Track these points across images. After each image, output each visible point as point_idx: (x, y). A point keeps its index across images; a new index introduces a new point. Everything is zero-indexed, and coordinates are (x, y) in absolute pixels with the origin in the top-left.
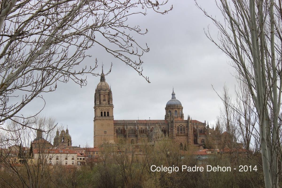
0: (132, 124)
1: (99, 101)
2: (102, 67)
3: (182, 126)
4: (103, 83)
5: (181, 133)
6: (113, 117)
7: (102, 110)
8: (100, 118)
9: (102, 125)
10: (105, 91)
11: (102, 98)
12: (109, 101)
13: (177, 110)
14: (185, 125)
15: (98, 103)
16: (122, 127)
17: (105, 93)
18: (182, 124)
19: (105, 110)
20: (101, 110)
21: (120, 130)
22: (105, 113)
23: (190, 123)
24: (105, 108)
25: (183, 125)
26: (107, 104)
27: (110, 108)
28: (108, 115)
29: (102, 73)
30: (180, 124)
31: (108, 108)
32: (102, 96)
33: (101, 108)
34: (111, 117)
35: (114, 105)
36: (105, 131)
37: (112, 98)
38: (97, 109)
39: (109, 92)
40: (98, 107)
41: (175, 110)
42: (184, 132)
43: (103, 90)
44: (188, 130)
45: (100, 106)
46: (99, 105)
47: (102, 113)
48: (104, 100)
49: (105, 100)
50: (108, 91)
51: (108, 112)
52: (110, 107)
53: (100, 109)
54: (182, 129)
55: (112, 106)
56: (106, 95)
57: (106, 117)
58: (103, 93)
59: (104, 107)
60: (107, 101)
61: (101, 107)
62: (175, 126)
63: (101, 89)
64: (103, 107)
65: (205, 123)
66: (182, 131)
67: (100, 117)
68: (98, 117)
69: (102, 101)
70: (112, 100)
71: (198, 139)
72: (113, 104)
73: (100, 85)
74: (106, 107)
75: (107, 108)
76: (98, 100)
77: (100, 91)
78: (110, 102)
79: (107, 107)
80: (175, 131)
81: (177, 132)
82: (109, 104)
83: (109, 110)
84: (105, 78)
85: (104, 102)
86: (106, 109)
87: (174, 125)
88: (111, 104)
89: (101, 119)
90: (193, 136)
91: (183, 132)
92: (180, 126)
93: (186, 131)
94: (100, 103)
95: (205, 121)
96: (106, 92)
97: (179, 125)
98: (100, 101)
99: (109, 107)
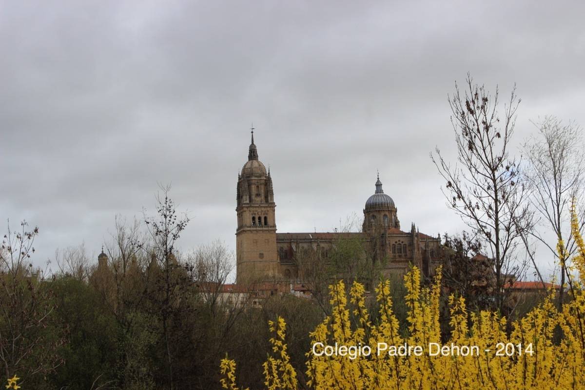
0: (304, 240)
1: (248, 197)
2: (252, 132)
3: (400, 243)
4: (255, 164)
5: (400, 256)
6: (275, 226)
7: (255, 214)
8: (252, 229)
9: (255, 241)
10: (259, 178)
11: (253, 191)
12: (266, 197)
13: (387, 213)
14: (406, 241)
15: (246, 200)
16: (288, 246)
17: (259, 181)
18: (402, 239)
19: (260, 213)
20: (252, 214)
21: (282, 251)
22: (260, 218)
23: (416, 238)
24: (259, 210)
25: (402, 242)
26: (264, 202)
27: (268, 209)
28: (266, 223)
29: (251, 144)
30: (397, 239)
31: (266, 209)
32: (254, 188)
33: (251, 209)
34: (271, 227)
35: (276, 204)
36: (262, 252)
37: (272, 191)
38: (245, 211)
39: (266, 180)
40: (247, 207)
41: (383, 214)
42: (406, 255)
43: (256, 176)
44: (412, 251)
45: (251, 206)
46: (248, 204)
47: (254, 218)
48: (258, 195)
49: (260, 195)
50: (265, 178)
51: (265, 218)
52: (270, 207)
53: (250, 211)
54: (400, 249)
55: (272, 206)
56: (261, 184)
57: (262, 227)
58: (256, 181)
59: (258, 207)
60: (263, 197)
61: (253, 207)
62: (389, 243)
63: (252, 174)
64: (256, 207)
65: (439, 238)
66: (401, 253)
67: (250, 227)
68: (248, 227)
69: (253, 197)
70: (272, 194)
71: (429, 268)
72: (275, 201)
73: (249, 166)
74: (261, 207)
75: (263, 209)
76: (246, 195)
77: (249, 177)
78: (269, 198)
79: (264, 207)
80: (389, 253)
81: (392, 254)
82: (267, 201)
83: (267, 214)
84: (258, 153)
85: (258, 199)
86: (262, 211)
87: (387, 242)
88: (270, 201)
89: (254, 230)
90: (422, 262)
91: (403, 254)
92: (398, 242)
93: (408, 253)
94: (251, 201)
95: (439, 235)
96: (261, 180)
97: (396, 242)
98: (250, 197)
99: (267, 207)
